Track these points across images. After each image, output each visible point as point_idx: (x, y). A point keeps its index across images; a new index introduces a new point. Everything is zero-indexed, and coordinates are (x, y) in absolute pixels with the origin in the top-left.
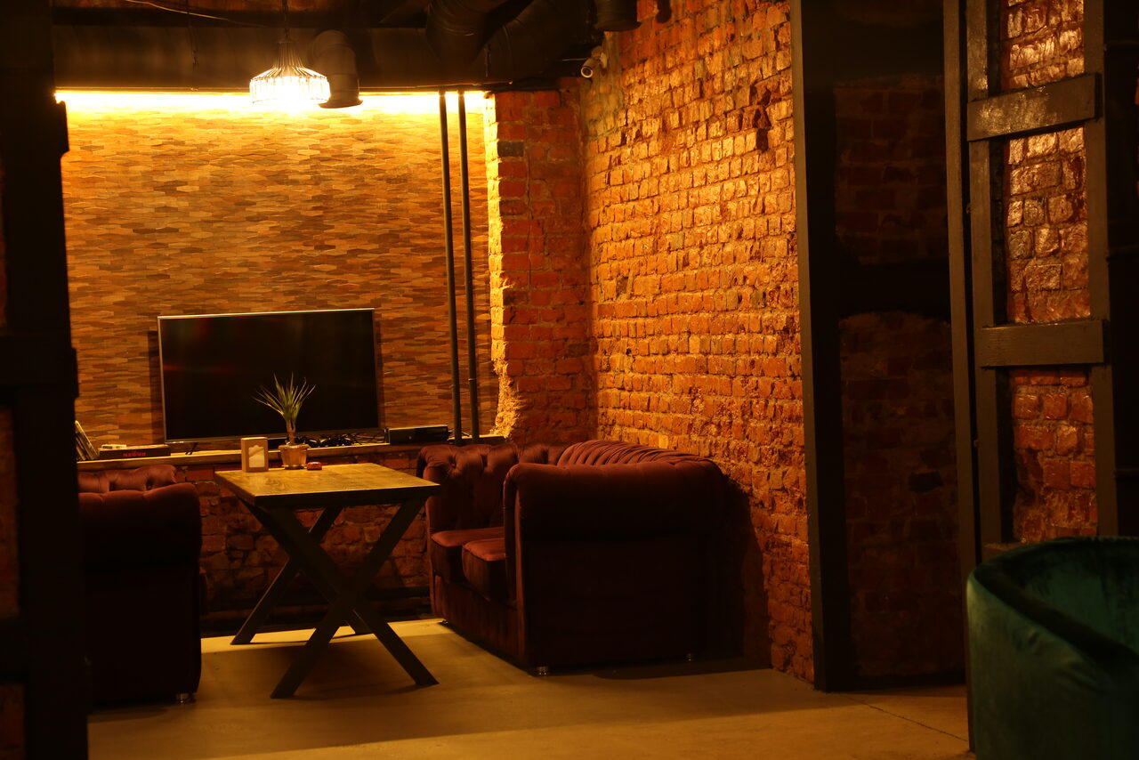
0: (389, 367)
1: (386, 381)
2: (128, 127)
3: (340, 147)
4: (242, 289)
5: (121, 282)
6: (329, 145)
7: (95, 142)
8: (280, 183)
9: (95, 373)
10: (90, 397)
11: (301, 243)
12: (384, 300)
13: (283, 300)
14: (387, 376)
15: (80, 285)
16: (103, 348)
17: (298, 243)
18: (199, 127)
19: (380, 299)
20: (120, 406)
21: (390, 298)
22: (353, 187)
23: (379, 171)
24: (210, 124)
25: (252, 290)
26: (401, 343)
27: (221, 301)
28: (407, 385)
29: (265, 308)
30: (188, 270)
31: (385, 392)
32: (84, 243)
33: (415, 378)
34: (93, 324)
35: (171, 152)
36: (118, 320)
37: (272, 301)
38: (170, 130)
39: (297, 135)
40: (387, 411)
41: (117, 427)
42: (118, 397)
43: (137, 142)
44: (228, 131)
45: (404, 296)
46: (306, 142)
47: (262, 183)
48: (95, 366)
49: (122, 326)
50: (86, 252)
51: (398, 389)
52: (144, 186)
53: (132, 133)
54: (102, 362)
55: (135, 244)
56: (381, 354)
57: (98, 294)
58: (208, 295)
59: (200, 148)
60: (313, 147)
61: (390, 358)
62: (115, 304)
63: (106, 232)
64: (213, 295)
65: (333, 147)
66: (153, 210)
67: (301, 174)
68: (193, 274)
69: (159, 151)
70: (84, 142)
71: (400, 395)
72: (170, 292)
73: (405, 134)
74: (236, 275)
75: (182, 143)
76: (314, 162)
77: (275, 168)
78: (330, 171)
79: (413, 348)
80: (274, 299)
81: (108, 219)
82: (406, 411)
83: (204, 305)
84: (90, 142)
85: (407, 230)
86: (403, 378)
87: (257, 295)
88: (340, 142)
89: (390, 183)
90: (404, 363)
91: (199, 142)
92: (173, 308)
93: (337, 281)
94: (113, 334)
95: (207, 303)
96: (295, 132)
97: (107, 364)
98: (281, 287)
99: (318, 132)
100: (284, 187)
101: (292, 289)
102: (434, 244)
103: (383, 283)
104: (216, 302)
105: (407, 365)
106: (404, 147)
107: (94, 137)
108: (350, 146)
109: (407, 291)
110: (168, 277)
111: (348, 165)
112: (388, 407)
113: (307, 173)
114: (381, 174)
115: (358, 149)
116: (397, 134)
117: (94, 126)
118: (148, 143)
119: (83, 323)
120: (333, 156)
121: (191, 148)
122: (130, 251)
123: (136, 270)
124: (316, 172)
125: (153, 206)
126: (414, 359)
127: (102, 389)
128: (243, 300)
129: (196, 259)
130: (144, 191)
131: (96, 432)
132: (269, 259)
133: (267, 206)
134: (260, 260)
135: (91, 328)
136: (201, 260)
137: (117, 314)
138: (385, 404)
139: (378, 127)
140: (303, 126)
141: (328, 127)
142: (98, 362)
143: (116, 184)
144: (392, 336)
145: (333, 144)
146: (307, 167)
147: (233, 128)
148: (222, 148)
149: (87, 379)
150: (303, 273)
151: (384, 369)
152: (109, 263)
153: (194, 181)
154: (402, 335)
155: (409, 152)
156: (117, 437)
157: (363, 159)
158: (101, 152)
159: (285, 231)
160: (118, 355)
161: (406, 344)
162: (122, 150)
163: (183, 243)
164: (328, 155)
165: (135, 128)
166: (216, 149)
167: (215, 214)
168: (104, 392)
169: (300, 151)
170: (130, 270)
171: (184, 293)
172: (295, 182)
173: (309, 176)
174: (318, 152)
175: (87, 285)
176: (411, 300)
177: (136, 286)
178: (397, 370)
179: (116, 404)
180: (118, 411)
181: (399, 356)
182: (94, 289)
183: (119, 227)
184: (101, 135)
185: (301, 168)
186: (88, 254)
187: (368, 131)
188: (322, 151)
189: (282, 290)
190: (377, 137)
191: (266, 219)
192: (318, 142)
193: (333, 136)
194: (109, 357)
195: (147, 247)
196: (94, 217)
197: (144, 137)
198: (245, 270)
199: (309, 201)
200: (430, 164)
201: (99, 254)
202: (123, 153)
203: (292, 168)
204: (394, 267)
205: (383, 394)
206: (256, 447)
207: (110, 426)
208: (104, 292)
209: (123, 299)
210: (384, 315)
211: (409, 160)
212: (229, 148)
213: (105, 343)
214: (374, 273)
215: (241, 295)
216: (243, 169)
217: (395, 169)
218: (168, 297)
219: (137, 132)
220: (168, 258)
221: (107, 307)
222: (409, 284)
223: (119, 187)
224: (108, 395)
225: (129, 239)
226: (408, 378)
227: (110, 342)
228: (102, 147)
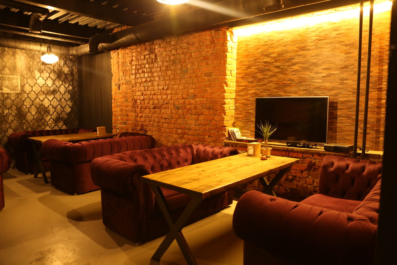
0: (340, 120)
1: (338, 125)
2: (258, 37)
3: (327, 35)
4: (288, 89)
5: (253, 87)
6: (322, 34)
7: (249, 43)
8: (304, 50)
9: (245, 114)
10: (244, 122)
11: (310, 72)
12: (340, 93)
13: (302, 93)
14: (339, 123)
15: (243, 88)
16: (248, 107)
17: (308, 72)
18: (278, 34)
19: (338, 93)
20: (251, 125)
21: (343, 92)
22: (331, 49)
23: (342, 42)
24: (282, 33)
25: (292, 89)
26: (346, 110)
27: (282, 93)
28: (347, 127)
29: (295, 95)
30: (272, 83)
31: (337, 129)
32: (244, 75)
33: (351, 125)
34: (246, 99)
35: (270, 44)
36: (252, 98)
37: (298, 93)
38: (270, 36)
39: (311, 32)
40: (337, 137)
41: (250, 131)
42: (250, 122)
43: (260, 42)
44: (287, 34)
45: (349, 92)
46: (314, 34)
47: (297, 51)
48: (245, 112)
49: (253, 100)
50: (244, 77)
51: (343, 129)
52: (261, 56)
53: (259, 39)
54: (247, 111)
55: (258, 74)
56: (337, 114)
57: (248, 90)
58: (278, 91)
59: (278, 41)
60: (316, 36)
61: (341, 116)
62: (251, 93)
63: (250, 71)
64: (279, 91)
65: (324, 35)
66: (263, 63)
67: (312, 46)
68: (274, 84)
69: (266, 43)
70: (246, 44)
71: (343, 131)
72: (266, 90)
73: (355, 25)
74: (286, 84)
75: (273, 40)
76: (317, 41)
77: (302, 45)
78: (322, 44)
79: (351, 113)
80: (299, 92)
81: (251, 67)
82: (345, 137)
83: (276, 94)
84: (248, 43)
85: (353, 65)
86: (346, 124)
87: (293, 91)
88: (327, 32)
89: (346, 46)
90: (346, 118)
91: (278, 39)
92: (267, 95)
93: (322, 86)
94: (250, 103)
95: (277, 93)
96: (310, 31)
97: (248, 112)
98: (301, 88)
99: (319, 30)
100: (305, 52)
101: (305, 89)
102: (364, 70)
103: (340, 86)
104: (280, 93)
105: (347, 119)
106: (354, 31)
107: (249, 42)
108: (331, 33)
109: (350, 90)
110: (266, 85)
111: (329, 41)
112: (339, 135)
113: (314, 46)
114: (343, 43)
115: (334, 34)
116: (351, 26)
117: (249, 38)
118: (263, 42)
119: (243, 99)
120: (324, 38)
121: (275, 41)
122: (256, 77)
123: (258, 82)
124: (317, 45)
125: (263, 62)
126: (351, 117)
127: (247, 120)
128: (289, 92)
129: (274, 79)
130: (261, 58)
131: (245, 132)
132: (298, 78)
133: (299, 59)
134: (295, 79)
135: (245, 101)
136: (276, 79)
137: (252, 97)
138: (337, 134)
139: (343, 24)
140: (313, 28)
141: (323, 27)
142: (246, 111)
143: (254, 56)
144: (342, 107)
145: (324, 33)
146: (314, 43)
147: (289, 32)
148: (285, 40)
149: (243, 116)
150: (309, 83)
151: (338, 120)
152: (251, 81)
153: (275, 52)
154: (347, 107)
155: (356, 33)
156: (250, 135)
157: (336, 38)
158: (250, 46)
159: (304, 68)
160: (251, 109)
161: (348, 111)
162: (256, 45)
163: (271, 73)
164: (322, 38)
165: (260, 37)
166: (283, 41)
167: (282, 63)
168: (247, 121)
169: (311, 38)
170: (256, 83)
171: (270, 90)
172: (309, 50)
173: (314, 47)
174: (318, 37)
175: (245, 87)
176: (351, 93)
177: (257, 88)
178: (343, 121)
179: (250, 124)
180: (250, 127)
181: (344, 115)
182: (246, 89)
183: (254, 69)
184: (250, 41)
185: (311, 44)
186: (245, 78)
187: (339, 26)
188: (320, 37)
189: (302, 89)
190: (343, 28)
191: (298, 64)
192: (319, 33)
193: (325, 30)
194: (249, 110)
195: (261, 75)
196: (247, 67)
197: (262, 40)
198: (290, 82)
199: (314, 56)
200: (365, 36)
201: (248, 78)
202: (256, 46)
203: (308, 44)
204: (345, 80)
205: (337, 130)
206: (251, 147)
207: (248, 131)
208: (249, 90)
209: (254, 92)
210: (340, 99)
211: (356, 36)
212: (287, 40)
213: (248, 105)
214: (337, 83)
215: (288, 91)
216: (291, 47)
217: (349, 40)
218: (266, 91)
219: (260, 38)
220: (266, 79)
221: (249, 94)
222: (351, 87)
223: (255, 57)
224: (248, 122)
225: (256, 73)
226: (348, 124)
227: (250, 105)
228: (251, 45)
